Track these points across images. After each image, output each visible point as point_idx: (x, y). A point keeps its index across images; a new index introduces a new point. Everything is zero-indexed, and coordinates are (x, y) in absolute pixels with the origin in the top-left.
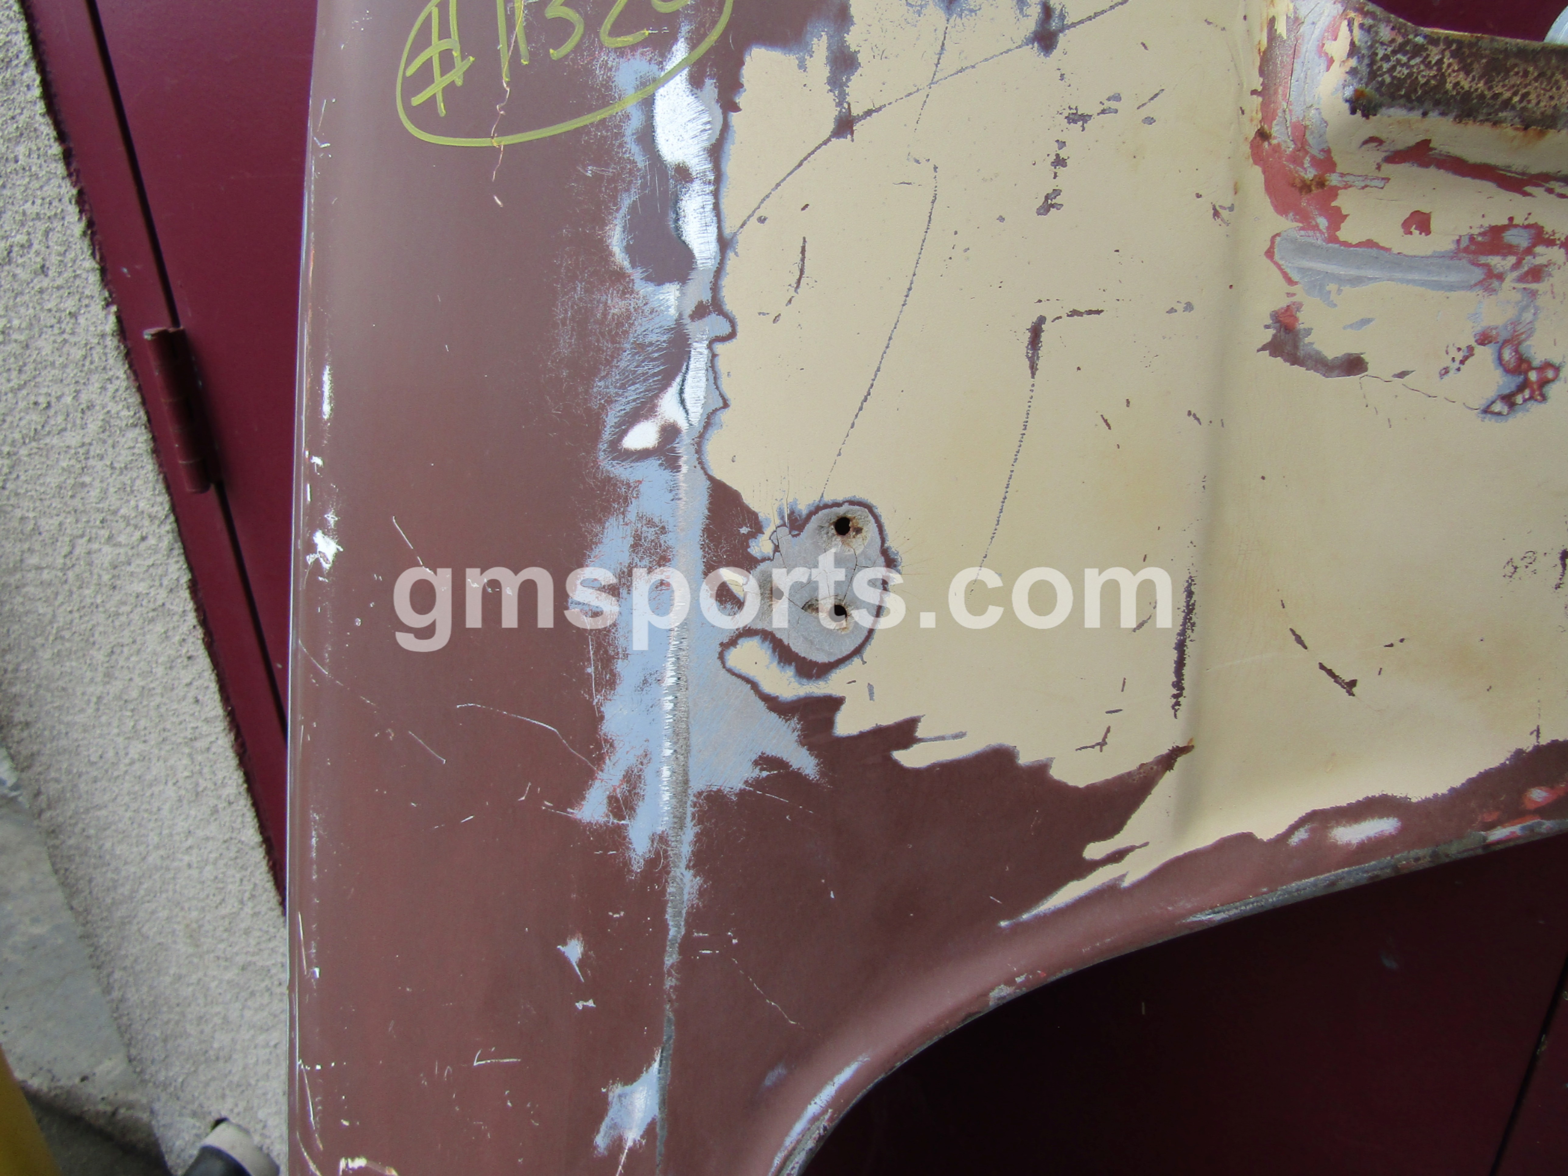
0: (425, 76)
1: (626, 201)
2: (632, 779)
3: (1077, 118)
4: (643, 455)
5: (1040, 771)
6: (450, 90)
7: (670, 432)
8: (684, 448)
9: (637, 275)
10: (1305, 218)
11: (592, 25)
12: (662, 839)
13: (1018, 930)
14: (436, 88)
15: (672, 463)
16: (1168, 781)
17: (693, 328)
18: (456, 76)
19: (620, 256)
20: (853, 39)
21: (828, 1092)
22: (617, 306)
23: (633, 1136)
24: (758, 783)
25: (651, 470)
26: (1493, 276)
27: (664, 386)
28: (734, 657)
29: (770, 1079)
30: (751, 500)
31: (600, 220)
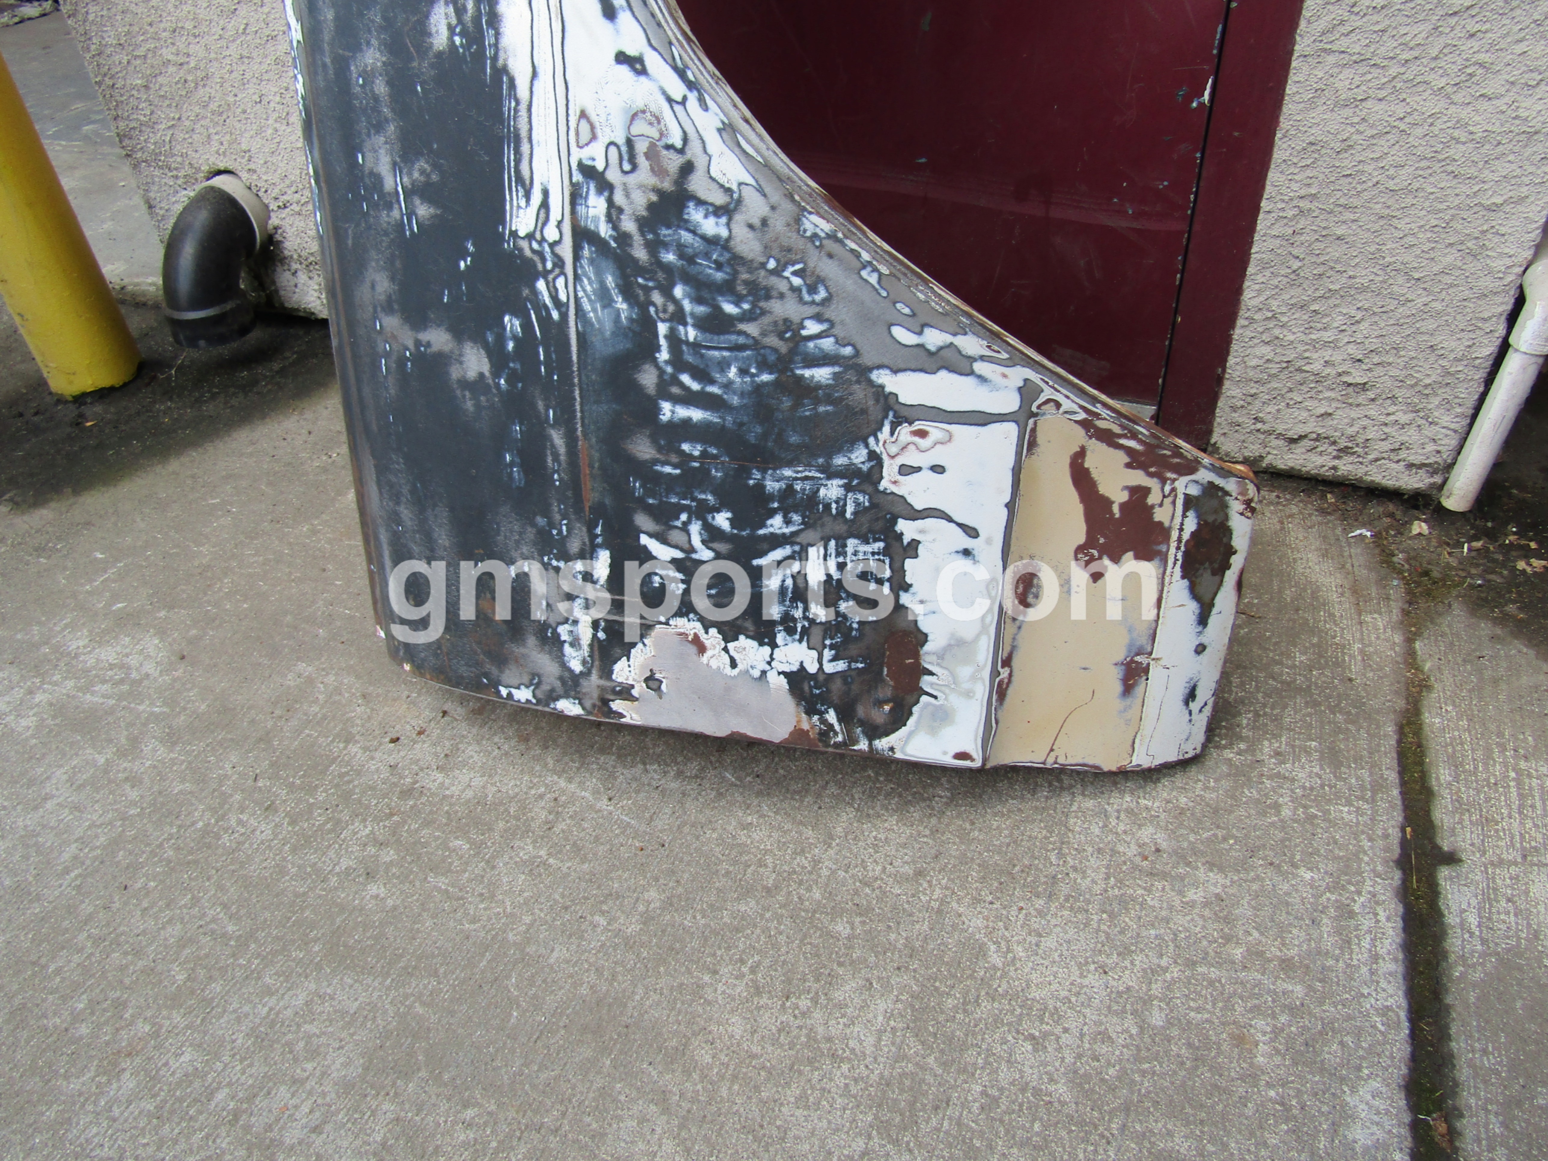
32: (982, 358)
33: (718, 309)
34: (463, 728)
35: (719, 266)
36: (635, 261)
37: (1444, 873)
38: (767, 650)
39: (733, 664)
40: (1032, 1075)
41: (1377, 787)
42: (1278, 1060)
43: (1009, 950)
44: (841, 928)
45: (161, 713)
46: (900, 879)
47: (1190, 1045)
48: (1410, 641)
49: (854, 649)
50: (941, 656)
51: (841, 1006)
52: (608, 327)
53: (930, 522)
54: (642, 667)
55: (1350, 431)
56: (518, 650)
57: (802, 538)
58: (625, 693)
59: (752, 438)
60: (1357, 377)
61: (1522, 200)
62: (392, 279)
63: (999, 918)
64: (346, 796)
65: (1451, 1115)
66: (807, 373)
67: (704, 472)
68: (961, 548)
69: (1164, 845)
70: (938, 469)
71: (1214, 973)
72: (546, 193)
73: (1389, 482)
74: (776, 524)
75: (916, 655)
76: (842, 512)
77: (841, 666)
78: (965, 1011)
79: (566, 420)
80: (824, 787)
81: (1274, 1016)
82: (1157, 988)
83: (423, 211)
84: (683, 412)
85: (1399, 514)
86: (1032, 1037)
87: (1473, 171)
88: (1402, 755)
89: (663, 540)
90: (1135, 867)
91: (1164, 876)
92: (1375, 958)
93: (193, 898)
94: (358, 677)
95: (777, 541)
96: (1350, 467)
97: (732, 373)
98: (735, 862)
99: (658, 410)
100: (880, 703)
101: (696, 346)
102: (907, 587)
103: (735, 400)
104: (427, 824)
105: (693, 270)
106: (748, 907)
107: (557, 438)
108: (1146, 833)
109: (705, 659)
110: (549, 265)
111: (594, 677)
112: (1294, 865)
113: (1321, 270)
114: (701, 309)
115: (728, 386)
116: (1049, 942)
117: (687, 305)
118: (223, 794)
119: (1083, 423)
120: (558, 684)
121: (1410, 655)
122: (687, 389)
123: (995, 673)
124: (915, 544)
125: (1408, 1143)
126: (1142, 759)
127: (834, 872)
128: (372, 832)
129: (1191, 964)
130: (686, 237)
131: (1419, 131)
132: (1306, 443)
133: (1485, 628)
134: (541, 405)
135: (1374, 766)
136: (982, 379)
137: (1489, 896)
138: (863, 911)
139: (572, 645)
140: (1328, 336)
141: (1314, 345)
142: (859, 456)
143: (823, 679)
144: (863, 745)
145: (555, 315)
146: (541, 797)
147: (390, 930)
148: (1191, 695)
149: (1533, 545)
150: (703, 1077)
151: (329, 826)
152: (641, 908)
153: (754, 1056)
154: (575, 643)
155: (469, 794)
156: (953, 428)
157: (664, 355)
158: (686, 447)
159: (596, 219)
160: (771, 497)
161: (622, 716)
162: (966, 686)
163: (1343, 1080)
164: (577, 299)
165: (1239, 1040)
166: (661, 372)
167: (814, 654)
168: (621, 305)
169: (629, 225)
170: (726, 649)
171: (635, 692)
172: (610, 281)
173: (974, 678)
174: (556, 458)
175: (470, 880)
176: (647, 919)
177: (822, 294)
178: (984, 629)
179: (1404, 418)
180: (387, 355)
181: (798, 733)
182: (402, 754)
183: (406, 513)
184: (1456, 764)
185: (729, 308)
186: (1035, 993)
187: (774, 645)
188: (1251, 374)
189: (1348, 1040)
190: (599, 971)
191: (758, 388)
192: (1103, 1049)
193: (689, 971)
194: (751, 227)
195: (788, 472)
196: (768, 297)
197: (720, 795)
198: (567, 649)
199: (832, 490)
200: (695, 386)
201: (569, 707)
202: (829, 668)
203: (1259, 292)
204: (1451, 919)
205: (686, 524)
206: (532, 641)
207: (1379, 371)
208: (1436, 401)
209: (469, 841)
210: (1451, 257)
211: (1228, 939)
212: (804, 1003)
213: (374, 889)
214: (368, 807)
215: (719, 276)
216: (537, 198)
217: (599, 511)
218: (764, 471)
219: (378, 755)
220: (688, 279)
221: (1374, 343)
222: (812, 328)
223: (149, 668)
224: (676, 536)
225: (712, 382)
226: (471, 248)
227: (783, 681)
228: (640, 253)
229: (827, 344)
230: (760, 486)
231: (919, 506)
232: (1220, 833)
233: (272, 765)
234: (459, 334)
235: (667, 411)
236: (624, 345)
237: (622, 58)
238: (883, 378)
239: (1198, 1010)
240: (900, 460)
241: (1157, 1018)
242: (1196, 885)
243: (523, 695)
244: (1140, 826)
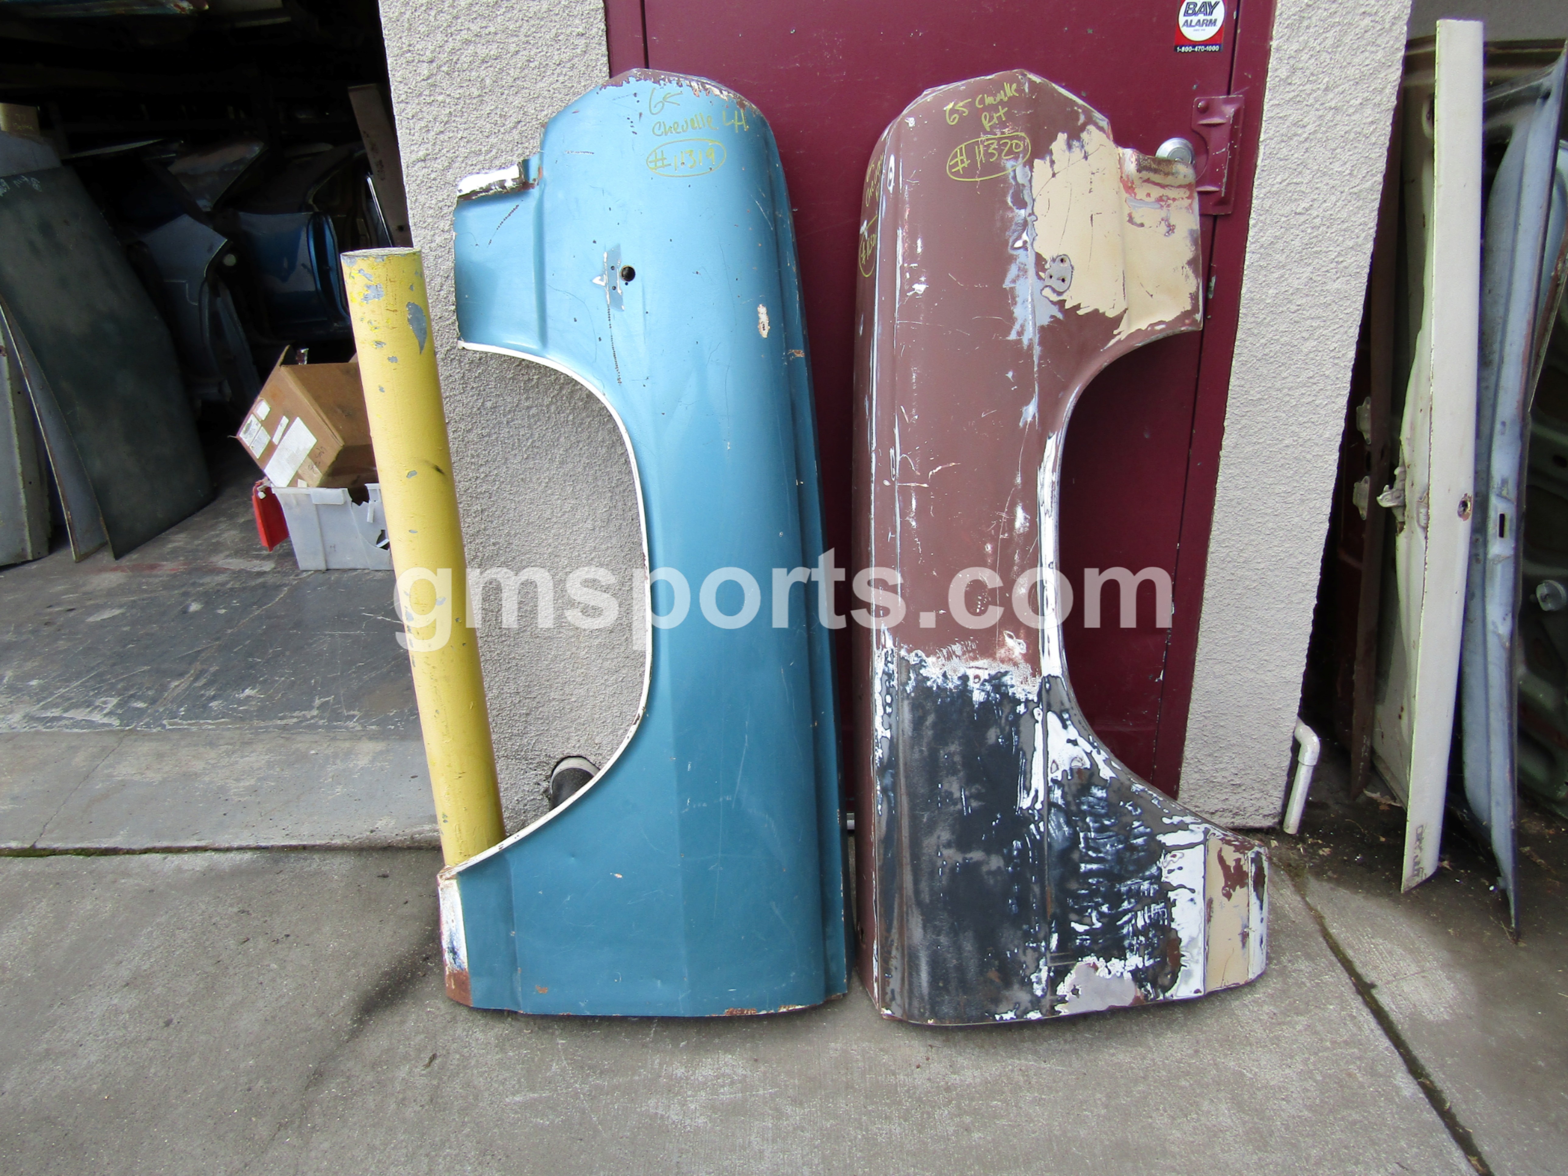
0: (956, 164)
1: (1011, 192)
2: (1022, 326)
3: (1093, 174)
4: (1019, 248)
5: (1104, 313)
6: (963, 168)
7: (1025, 242)
8: (1029, 245)
9: (1015, 208)
10: (1130, 194)
11: (1000, 155)
12: (1031, 339)
13: (1104, 351)
14: (960, 167)
15: (1026, 249)
16: (1125, 316)
17: (1028, 219)
18: (965, 165)
19: (1010, 204)
20: (1054, 158)
21: (1074, 395)
22: (1011, 215)
23: (1029, 419)
24: (1051, 322)
25: (1021, 251)
26: (1162, 206)
27: (1023, 232)
28: (1044, 293)
29: (1060, 395)
30: (1044, 256)
31: (1005, 196)
32: (1192, 823)
33: (1103, 824)
34: (946, 1051)
35: (1103, 808)
36: (1072, 811)
37: (1374, 992)
38: (1123, 961)
39: (1110, 973)
40: (1293, 1112)
41: (1331, 964)
42: (1366, 1077)
43: (1251, 1070)
44: (1183, 1083)
45: (776, 1092)
46: (1191, 1057)
47: (1336, 1083)
48: (1303, 898)
49: (1156, 953)
50: (1186, 946)
51: (1209, 1112)
52: (1060, 838)
53: (1179, 890)
54: (1070, 984)
55: (1237, 805)
56: (1007, 993)
57: (1136, 909)
58: (1062, 1000)
59: (1116, 871)
60: (1237, 781)
61: (1288, 705)
62: (953, 833)
63: (1238, 1059)
64: (919, 1099)
65: (1427, 1076)
66: (1135, 841)
67: (1098, 889)
68: (1190, 898)
69: (1275, 1011)
70: (1180, 868)
71: (1326, 1054)
72: (1037, 791)
73: (1257, 825)
74: (1125, 905)
75: (1178, 948)
76: (1149, 893)
77: (1152, 961)
78: (1254, 1098)
79: (1041, 881)
80: (1131, 1028)
81: (1355, 1063)
82: (1312, 1067)
83: (974, 804)
84: (1089, 866)
85: (1263, 838)
86: (1283, 1099)
87: (1268, 697)
88: (1332, 948)
89: (1081, 923)
90: (1271, 1023)
91: (1284, 1023)
92: (1372, 1030)
93: (894, 1169)
94: (870, 1042)
95: (1126, 912)
96: (1239, 821)
97: (1108, 847)
98: (1121, 1072)
99: (1080, 867)
100: (1166, 975)
101: (1094, 839)
102: (1173, 920)
103: (1109, 858)
104: (972, 1099)
105: (1093, 810)
106: (1141, 1087)
107: (1036, 889)
108: (1266, 1008)
109: (1097, 974)
110: (1036, 818)
111: (1049, 997)
112: (1325, 1005)
113: (1216, 739)
114: (1097, 825)
115: (1107, 853)
116: (1263, 1063)
117: (1091, 824)
118: (856, 1119)
119: (1222, 839)
120: (1029, 1005)
121: (1307, 904)
122: (1091, 857)
123: (1205, 949)
124: (1175, 900)
125: (1421, 1090)
126: (1251, 976)
127: (1163, 1062)
128: (949, 1112)
129: (1316, 1054)
130: (1091, 799)
131: (1247, 684)
132: (1219, 813)
133: (1326, 886)
134: (1028, 876)
135: (1325, 956)
136: (1192, 831)
137: (1393, 996)
138: (1188, 1073)
139: (1037, 983)
140: (1222, 766)
141: (1217, 770)
142: (1154, 870)
143: (1146, 969)
144: (1161, 997)
145: (1038, 837)
146: (1013, 1071)
147: (1001, 1149)
148: (1262, 942)
149: (1320, 842)
150: (1182, 1156)
151: (925, 1116)
152: (1099, 1102)
153: (1193, 1142)
154: (1039, 982)
155: (978, 1080)
156: (1184, 851)
157: (1082, 845)
158: (1090, 881)
159: (1057, 798)
160: (1123, 894)
161: (1060, 1012)
162: (1196, 958)
163: (1389, 1077)
164: (1048, 830)
165: (1350, 1075)
166: (1081, 852)
167: (1141, 959)
168: (1066, 829)
169: (1070, 798)
170: (1106, 967)
171: (1067, 999)
172: (1062, 820)
173: (1199, 954)
174: (1035, 897)
175: (1016, 1117)
176: (1106, 1106)
177: (1139, 811)
178: (1200, 930)
179: (1258, 796)
180: (943, 866)
181: (1137, 999)
182: (927, 1072)
183: (943, 939)
184: (1352, 947)
185: (1107, 823)
186: (1272, 1083)
187: (1125, 959)
188: (1191, 786)
189: (1382, 1063)
190: (1106, 1133)
191: (1118, 851)
192: (1309, 1094)
193: (1141, 1121)
194: (1114, 791)
195: (1129, 882)
196: (1121, 816)
197: (1091, 1045)
198: (1035, 985)
199: (1145, 886)
200: (1094, 855)
201: (1034, 1015)
202: (1147, 964)
203: (1191, 751)
204: (1387, 1009)
205: (1090, 914)
206: (1016, 986)
207: (1245, 777)
208: (1270, 787)
209: (998, 1100)
210: (1266, 729)
211: (1321, 1040)
212: (1195, 1116)
213: (976, 1135)
214: (936, 1102)
215: (1103, 811)
216: (1032, 793)
217: (1054, 916)
218: (1120, 884)
219: (916, 1076)
220: (1091, 814)
221: (1242, 766)
222: (1136, 824)
223: (740, 1071)
224: (1087, 920)
225: (1100, 852)
226: (999, 816)
227: (1129, 974)
228: (1073, 808)
229: (1141, 829)
230: (1119, 890)
231: (1175, 885)
232: (1291, 1000)
233: (866, 1097)
234: (988, 852)
235: (1083, 867)
236: (1067, 844)
237: (1069, 741)
238: (1160, 837)
239: (1330, 1069)
240: (1168, 868)
241: (1319, 1078)
242: (1297, 1023)
243: (1009, 1016)
244: (1262, 1006)
